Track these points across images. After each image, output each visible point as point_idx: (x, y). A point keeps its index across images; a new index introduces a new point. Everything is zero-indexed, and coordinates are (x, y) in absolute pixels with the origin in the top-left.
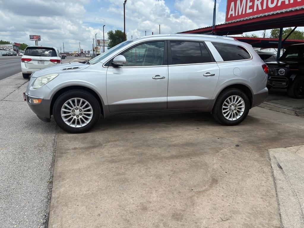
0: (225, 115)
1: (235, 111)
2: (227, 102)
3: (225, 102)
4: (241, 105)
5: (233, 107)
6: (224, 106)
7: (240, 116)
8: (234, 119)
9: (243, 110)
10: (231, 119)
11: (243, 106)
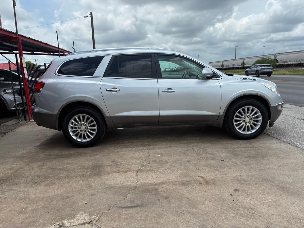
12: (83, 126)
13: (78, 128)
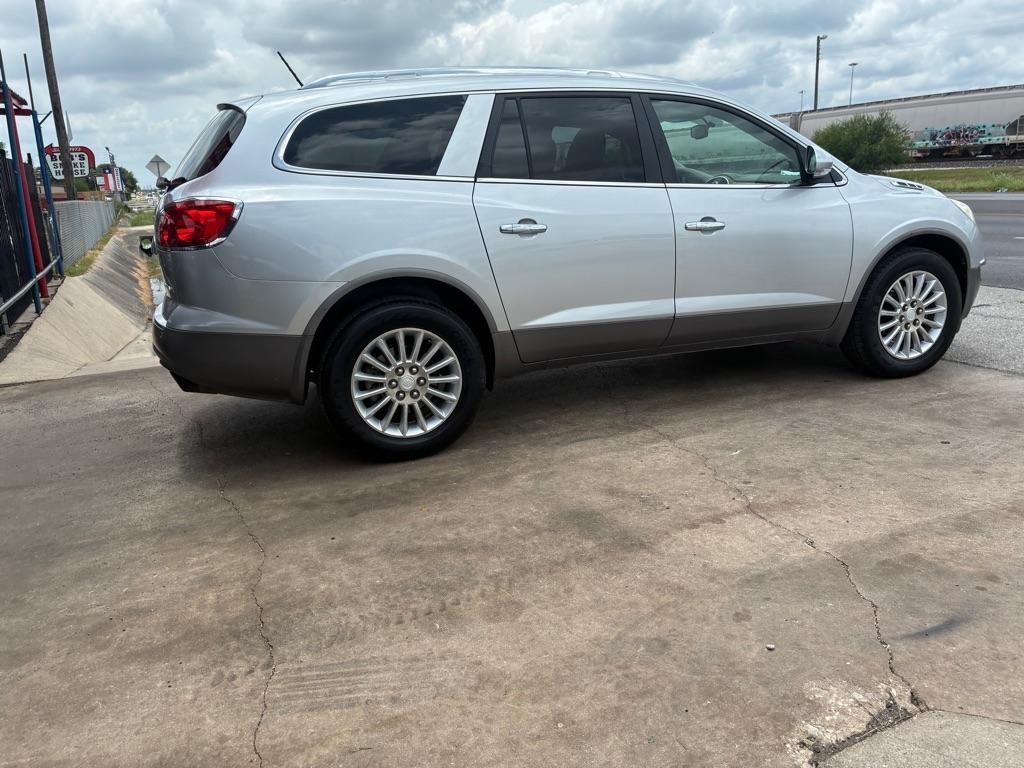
12: (407, 373)
13: (390, 383)
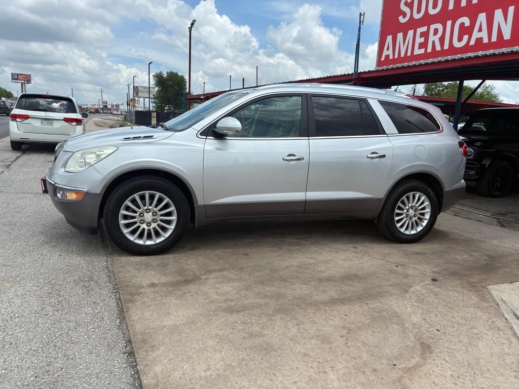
0: (398, 225)
1: (414, 219)
2: (403, 203)
3: (399, 204)
4: (424, 209)
5: (411, 212)
6: (398, 209)
7: (422, 228)
8: (413, 232)
9: (427, 216)
10: (407, 232)
11: (428, 210)
